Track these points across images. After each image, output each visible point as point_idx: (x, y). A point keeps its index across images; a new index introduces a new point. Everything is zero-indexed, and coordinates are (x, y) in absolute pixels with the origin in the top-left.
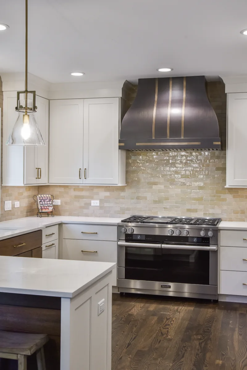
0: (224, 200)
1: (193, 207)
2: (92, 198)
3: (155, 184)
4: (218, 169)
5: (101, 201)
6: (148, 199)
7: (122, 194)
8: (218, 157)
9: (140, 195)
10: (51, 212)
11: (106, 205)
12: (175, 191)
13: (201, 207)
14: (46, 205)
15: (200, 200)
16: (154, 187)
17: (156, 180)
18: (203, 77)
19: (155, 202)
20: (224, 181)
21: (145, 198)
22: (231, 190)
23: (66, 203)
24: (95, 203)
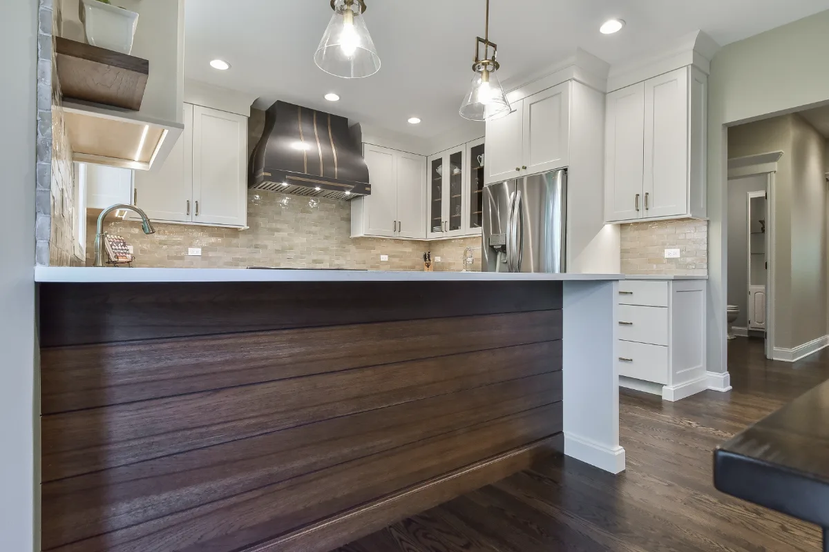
0: (349, 251)
1: (320, 257)
2: (191, 245)
3: (278, 230)
4: (342, 219)
5: (203, 249)
6: (269, 248)
7: (235, 241)
8: (343, 207)
9: (259, 243)
10: (128, 262)
11: (211, 254)
12: (300, 240)
13: (327, 258)
14: (122, 251)
15: (325, 250)
16: (276, 233)
17: (279, 226)
18: (346, 120)
19: (277, 251)
20: (349, 231)
21: (265, 247)
22: (357, 241)
23: (143, 251)
24: (195, 251)
